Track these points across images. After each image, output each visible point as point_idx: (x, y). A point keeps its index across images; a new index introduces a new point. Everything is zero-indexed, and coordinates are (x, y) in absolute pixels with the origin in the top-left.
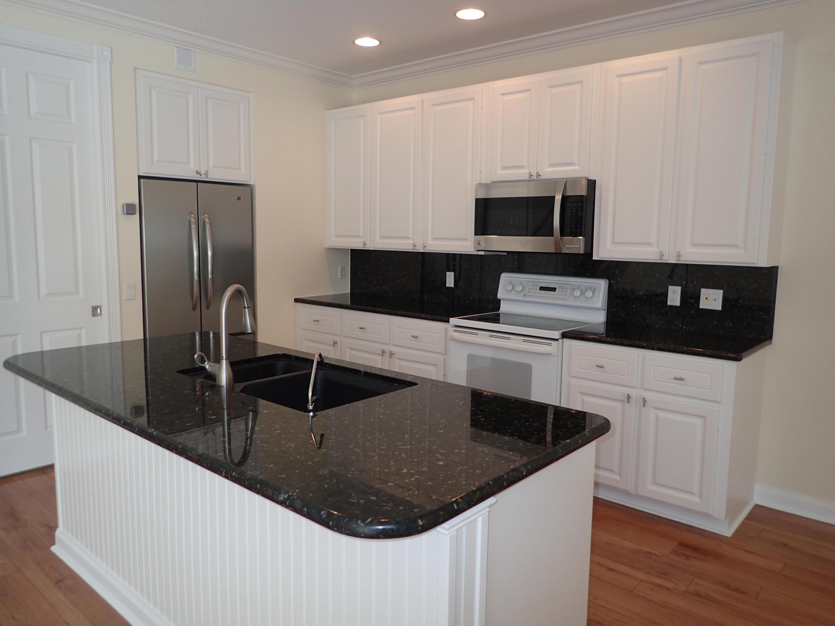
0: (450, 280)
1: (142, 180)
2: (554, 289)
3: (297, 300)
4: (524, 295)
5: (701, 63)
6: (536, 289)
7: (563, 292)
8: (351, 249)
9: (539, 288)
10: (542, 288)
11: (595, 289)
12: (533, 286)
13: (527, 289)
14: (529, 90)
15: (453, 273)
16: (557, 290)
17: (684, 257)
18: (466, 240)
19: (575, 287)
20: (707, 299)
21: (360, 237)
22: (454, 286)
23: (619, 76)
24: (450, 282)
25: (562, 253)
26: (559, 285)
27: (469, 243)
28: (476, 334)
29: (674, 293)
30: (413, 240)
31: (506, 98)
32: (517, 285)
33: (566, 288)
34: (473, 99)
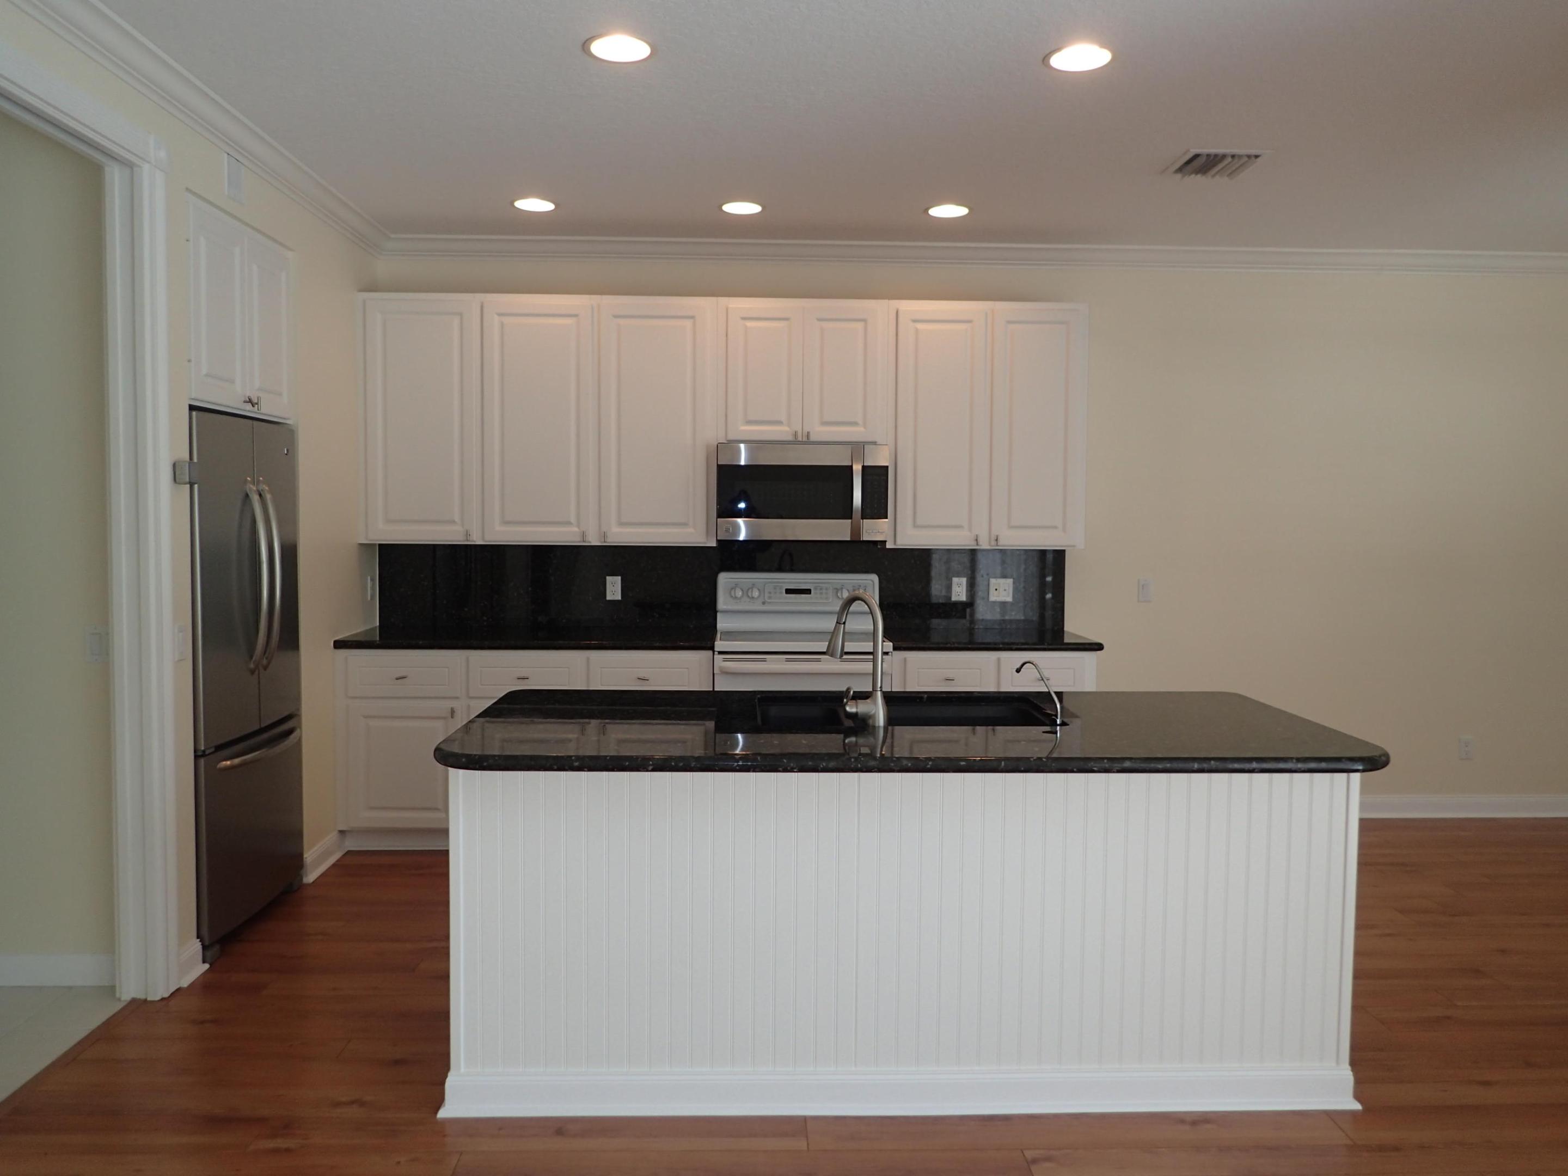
0: (614, 588)
1: (194, 413)
2: (808, 591)
3: (339, 645)
4: (764, 603)
5: (1009, 322)
6: (781, 593)
7: (821, 593)
8: (380, 545)
9: (784, 591)
10: (789, 591)
11: (866, 587)
12: (775, 588)
13: (767, 595)
14: (786, 319)
15: (620, 578)
16: (812, 592)
17: (1001, 542)
18: (685, 525)
19: (839, 587)
20: (996, 590)
21: (453, 522)
22: (622, 598)
23: (915, 321)
24: (614, 592)
25: (861, 541)
26: (814, 585)
27: (691, 530)
28: (764, 660)
29: (959, 585)
30: (578, 526)
31: (750, 324)
32: (748, 589)
33: (827, 589)
34: (692, 317)
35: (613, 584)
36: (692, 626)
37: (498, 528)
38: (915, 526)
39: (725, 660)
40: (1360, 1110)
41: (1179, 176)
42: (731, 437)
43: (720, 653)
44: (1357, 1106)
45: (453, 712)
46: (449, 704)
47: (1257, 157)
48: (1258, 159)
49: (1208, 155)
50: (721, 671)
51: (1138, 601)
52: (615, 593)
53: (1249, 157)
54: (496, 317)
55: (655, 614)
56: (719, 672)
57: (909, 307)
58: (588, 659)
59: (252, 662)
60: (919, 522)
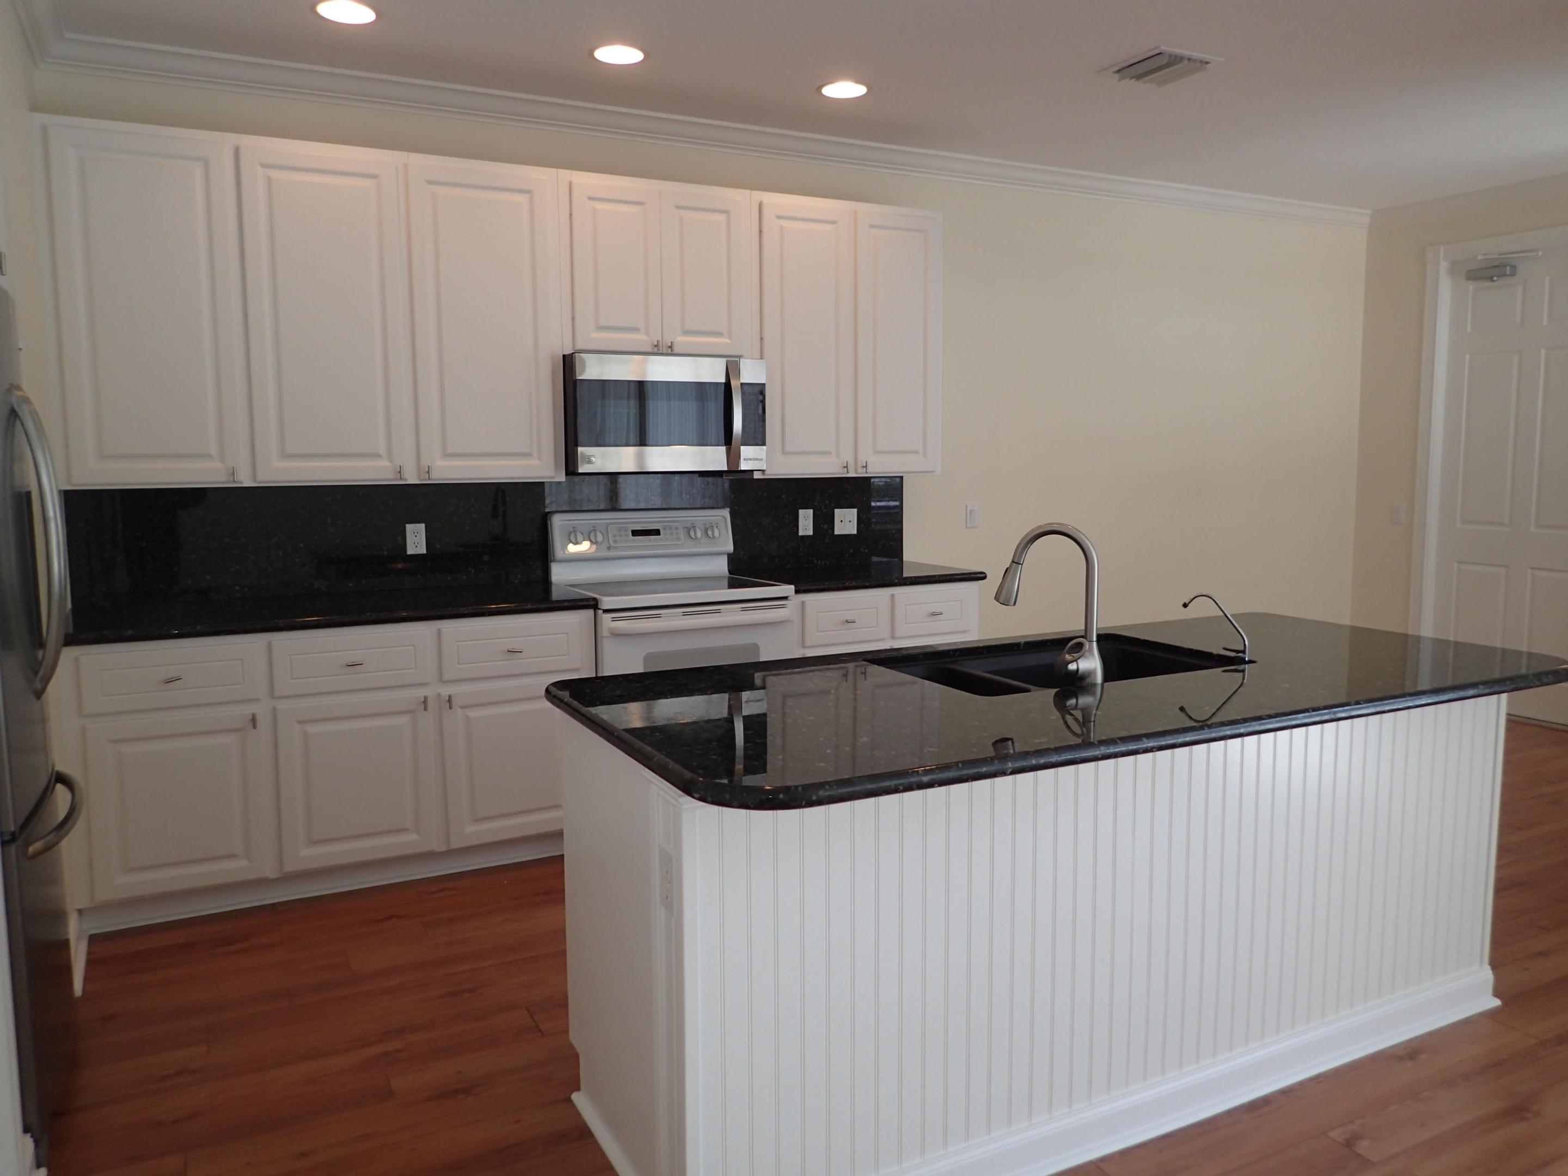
0: (416, 539)
2: (657, 532)
4: (609, 548)
6: (627, 535)
7: (671, 534)
9: (630, 533)
10: (635, 533)
12: (619, 530)
13: (611, 537)
14: (642, 204)
15: (423, 525)
16: (661, 533)
17: (870, 469)
18: (528, 455)
19: (689, 525)
20: (842, 521)
21: (208, 456)
22: (427, 551)
23: (779, 217)
24: (416, 544)
25: (738, 471)
26: (663, 524)
27: (534, 462)
28: (658, 616)
29: (806, 518)
30: (390, 459)
31: (599, 206)
32: (590, 532)
33: (676, 528)
34: (528, 192)
35: (416, 534)
36: (517, 581)
37: (278, 464)
38: (784, 452)
39: (614, 620)
40: (1500, 1005)
41: (1117, 76)
42: (580, 346)
43: (606, 611)
44: (1497, 1002)
45: (254, 721)
46: (249, 709)
47: (1207, 63)
48: (1208, 66)
49: (1170, 56)
50: (610, 633)
51: (966, 527)
52: (419, 546)
53: (1201, 62)
54: (260, 170)
55: (470, 569)
56: (609, 635)
57: (775, 201)
58: (439, 631)
59: (38, 678)
60: (789, 448)
